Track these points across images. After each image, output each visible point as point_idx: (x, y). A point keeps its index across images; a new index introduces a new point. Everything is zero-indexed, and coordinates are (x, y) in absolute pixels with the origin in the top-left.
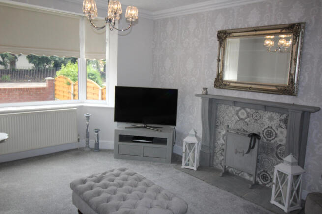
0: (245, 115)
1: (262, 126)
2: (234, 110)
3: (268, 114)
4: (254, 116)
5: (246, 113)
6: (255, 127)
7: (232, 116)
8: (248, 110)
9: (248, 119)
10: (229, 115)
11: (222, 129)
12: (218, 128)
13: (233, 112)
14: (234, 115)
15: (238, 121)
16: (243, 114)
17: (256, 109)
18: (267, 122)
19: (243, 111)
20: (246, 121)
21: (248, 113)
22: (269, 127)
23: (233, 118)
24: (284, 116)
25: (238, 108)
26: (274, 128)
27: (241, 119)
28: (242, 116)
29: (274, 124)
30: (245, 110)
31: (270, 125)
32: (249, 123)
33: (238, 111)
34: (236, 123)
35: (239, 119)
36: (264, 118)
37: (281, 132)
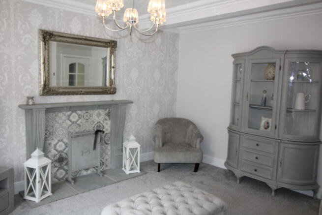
0: (77, 117)
1: (92, 123)
2: (65, 115)
3: (96, 112)
4: (85, 116)
5: (77, 116)
6: (87, 125)
7: (63, 122)
8: (79, 112)
9: (80, 121)
10: (60, 122)
11: (53, 139)
12: (48, 140)
13: (64, 118)
14: (65, 120)
15: (70, 125)
16: (74, 117)
17: (85, 110)
18: (96, 119)
19: (74, 114)
20: (78, 123)
21: (79, 115)
22: (98, 123)
23: (64, 124)
24: (107, 110)
25: (69, 113)
26: (101, 122)
27: (73, 123)
28: (74, 120)
29: (101, 119)
30: (76, 113)
31: (99, 121)
32: (81, 124)
33: (69, 116)
34: (68, 128)
35: (70, 123)
36: (93, 115)
37: (107, 124)
